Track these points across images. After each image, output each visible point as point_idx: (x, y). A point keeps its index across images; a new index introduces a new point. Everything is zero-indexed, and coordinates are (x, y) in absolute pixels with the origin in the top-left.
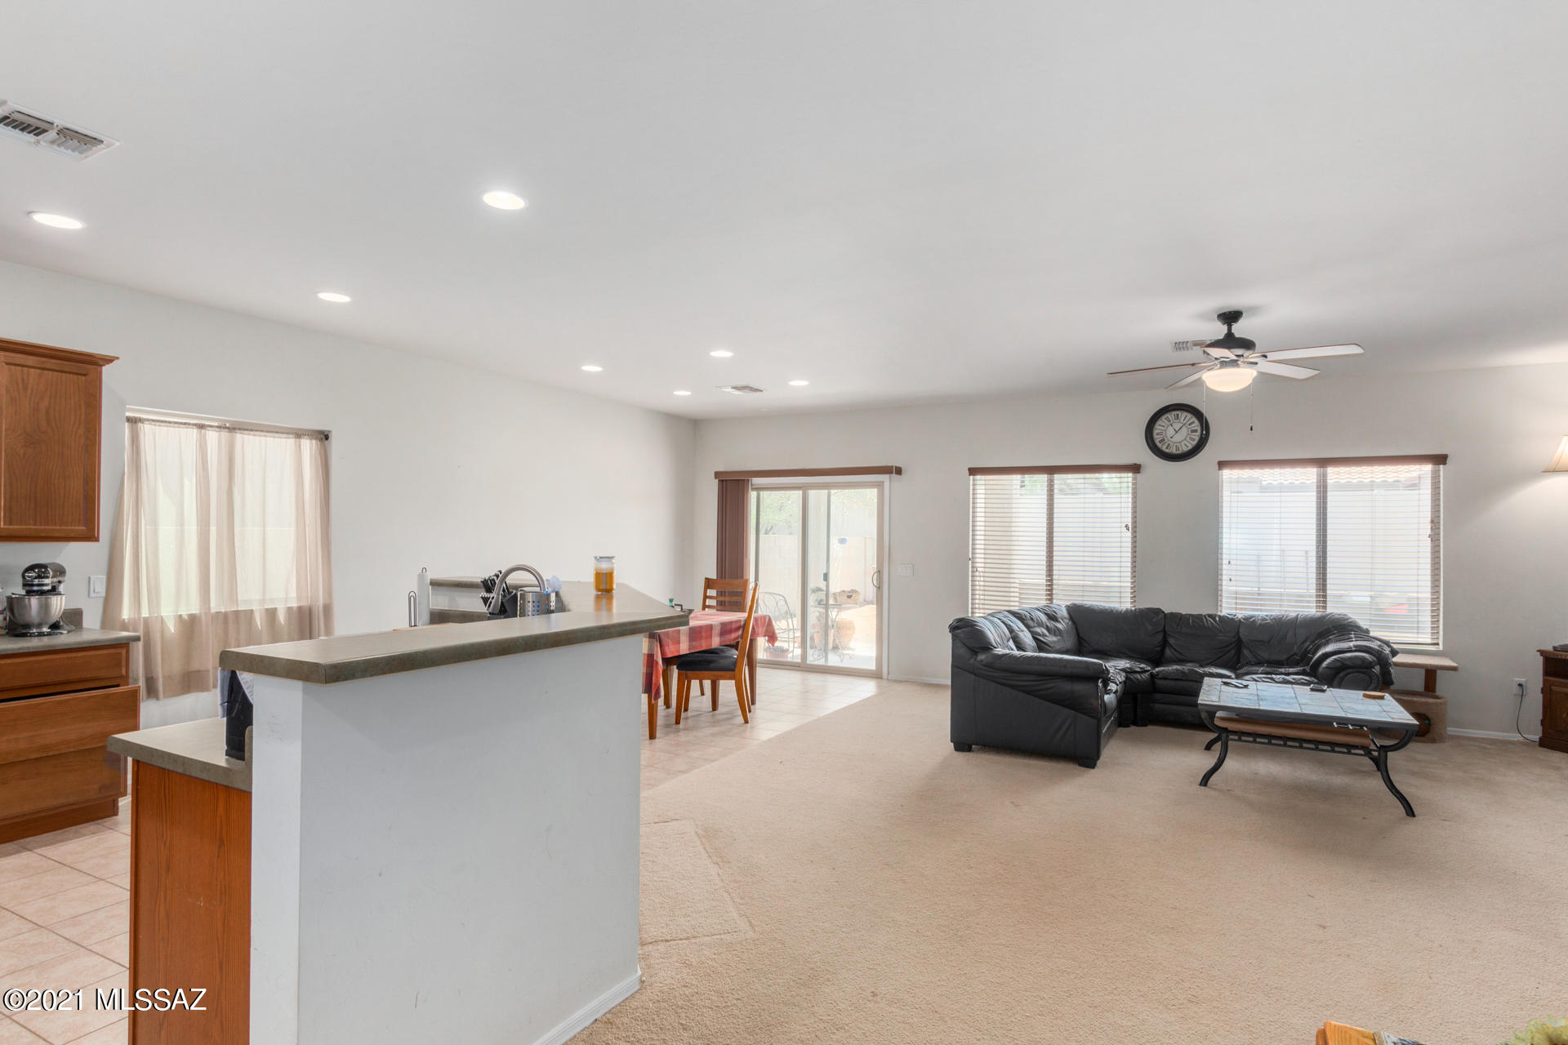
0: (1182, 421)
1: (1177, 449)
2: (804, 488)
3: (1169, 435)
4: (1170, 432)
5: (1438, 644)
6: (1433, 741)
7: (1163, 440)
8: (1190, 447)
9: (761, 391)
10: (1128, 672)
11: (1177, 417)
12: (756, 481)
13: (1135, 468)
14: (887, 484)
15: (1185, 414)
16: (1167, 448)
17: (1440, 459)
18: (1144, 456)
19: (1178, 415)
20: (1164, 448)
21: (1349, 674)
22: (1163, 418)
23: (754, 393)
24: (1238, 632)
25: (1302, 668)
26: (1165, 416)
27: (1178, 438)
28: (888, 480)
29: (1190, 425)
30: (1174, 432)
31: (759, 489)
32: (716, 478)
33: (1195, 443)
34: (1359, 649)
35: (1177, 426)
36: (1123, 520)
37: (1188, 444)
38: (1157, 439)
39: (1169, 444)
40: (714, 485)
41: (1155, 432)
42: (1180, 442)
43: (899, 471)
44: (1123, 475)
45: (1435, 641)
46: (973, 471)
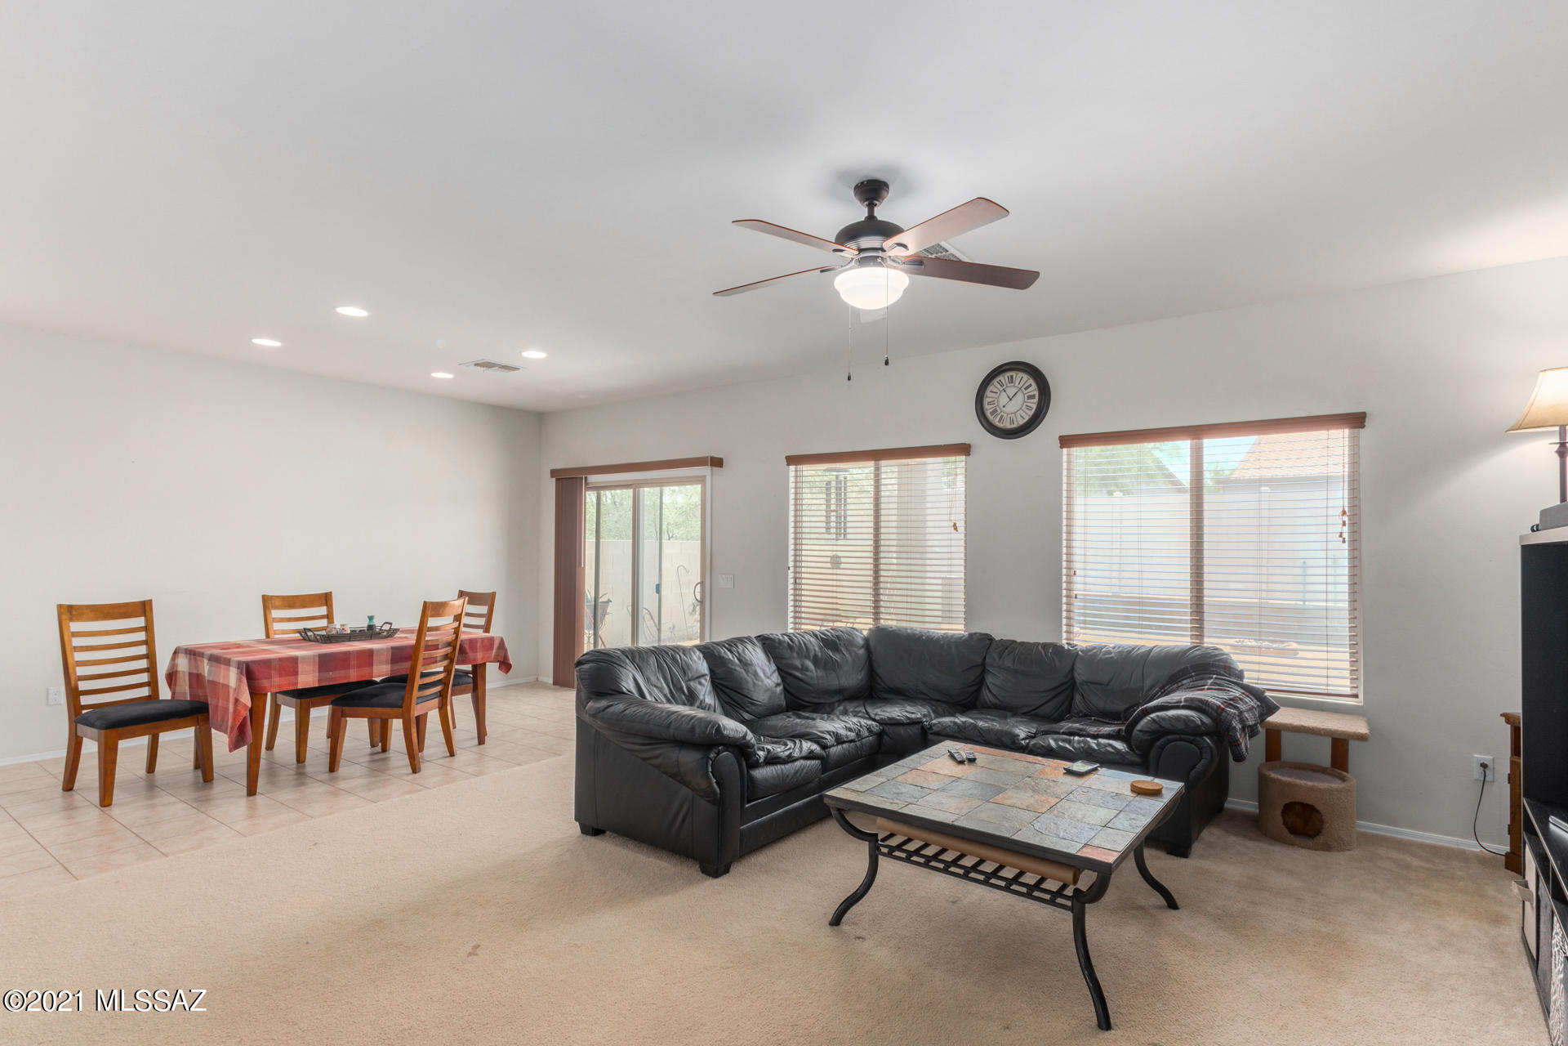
0: (1017, 384)
1: (1012, 421)
2: (633, 485)
3: (1002, 403)
4: (1004, 399)
5: (1356, 696)
6: (1327, 847)
7: (995, 411)
8: (1027, 418)
9: (518, 369)
10: (886, 724)
11: (1011, 380)
12: (594, 479)
13: (964, 449)
14: (708, 479)
15: (1021, 374)
16: (999, 421)
17: (1357, 420)
18: (973, 432)
19: (1012, 376)
20: (996, 422)
21: (1170, 741)
22: (995, 382)
23: (512, 372)
24: (1072, 669)
25: (1117, 728)
26: (997, 379)
27: (1012, 407)
28: (710, 473)
29: (1026, 389)
30: (1008, 400)
31: (598, 488)
32: (552, 477)
33: (1031, 413)
34: (1191, 705)
35: (1011, 391)
36: (953, 517)
37: (1024, 414)
38: (988, 409)
39: (1002, 416)
40: (550, 485)
41: (986, 401)
42: (1015, 413)
43: (717, 463)
44: (953, 458)
45: (1354, 692)
46: (792, 460)
